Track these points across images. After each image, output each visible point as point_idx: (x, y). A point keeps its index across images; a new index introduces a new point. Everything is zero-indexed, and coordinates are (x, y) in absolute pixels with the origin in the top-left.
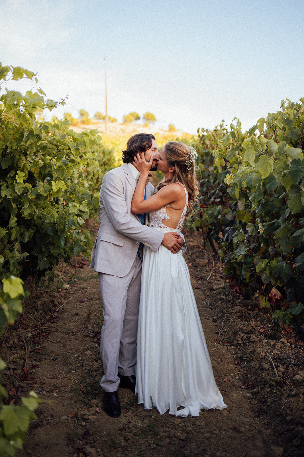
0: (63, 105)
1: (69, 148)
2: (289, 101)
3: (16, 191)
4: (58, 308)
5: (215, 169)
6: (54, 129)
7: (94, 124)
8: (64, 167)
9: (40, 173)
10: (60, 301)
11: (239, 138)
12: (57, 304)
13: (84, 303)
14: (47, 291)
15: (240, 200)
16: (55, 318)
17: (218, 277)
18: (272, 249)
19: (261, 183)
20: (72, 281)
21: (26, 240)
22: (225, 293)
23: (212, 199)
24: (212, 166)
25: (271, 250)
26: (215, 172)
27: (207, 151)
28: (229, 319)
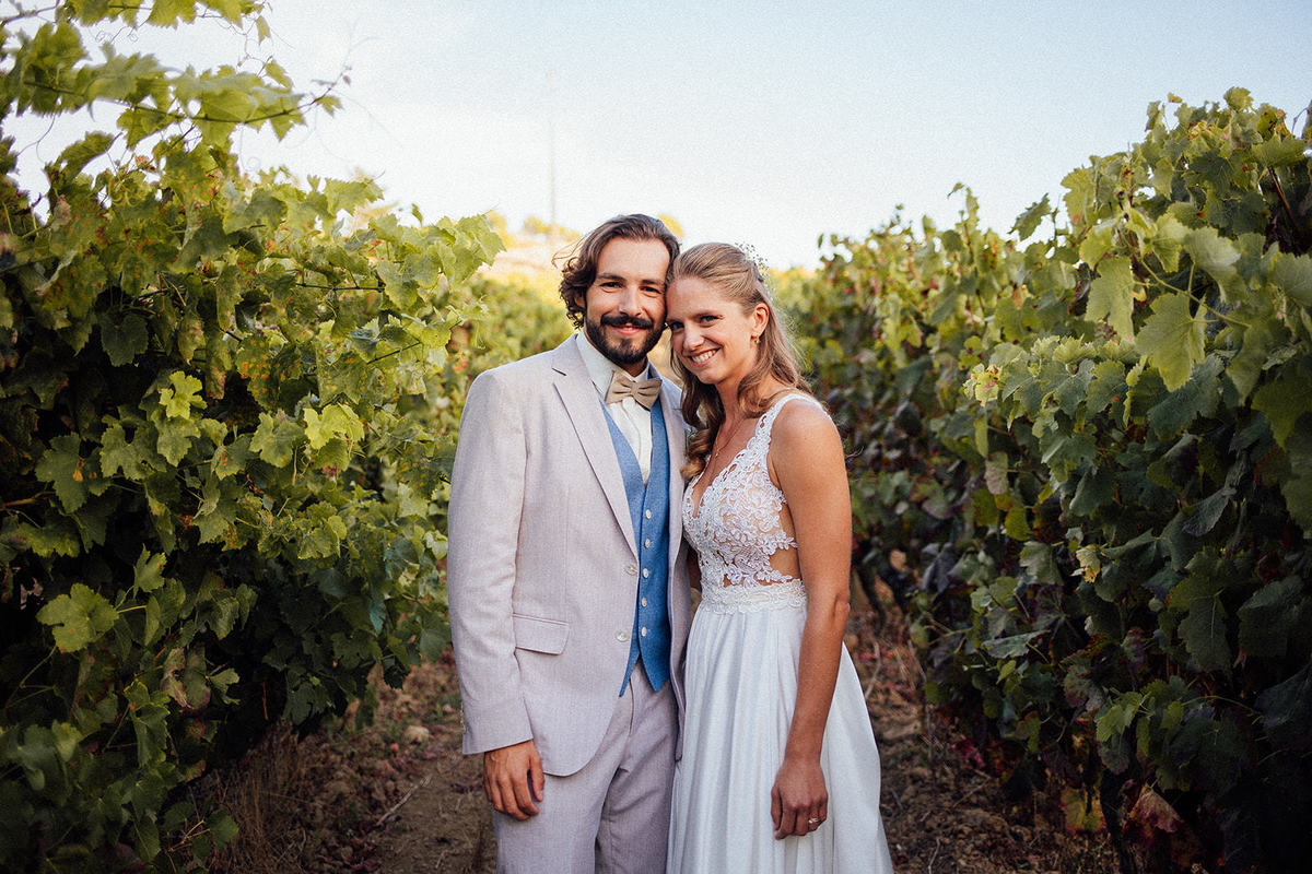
0: (331, 112)
1: (381, 284)
2: (1180, 105)
3: (161, 450)
4: (383, 813)
5: (880, 358)
6: (309, 212)
7: (523, 245)
8: (362, 356)
9: (272, 381)
10: (393, 788)
11: (971, 253)
12: (383, 798)
13: (470, 795)
14: (353, 754)
15: (990, 459)
16: (369, 854)
17: (896, 698)
18: (1135, 642)
19: (1127, 403)
20: (435, 712)
21: (223, 629)
22: (925, 757)
23: (871, 451)
24: (870, 346)
25: (1134, 647)
26: (880, 365)
27: (849, 301)
28: (951, 858)
